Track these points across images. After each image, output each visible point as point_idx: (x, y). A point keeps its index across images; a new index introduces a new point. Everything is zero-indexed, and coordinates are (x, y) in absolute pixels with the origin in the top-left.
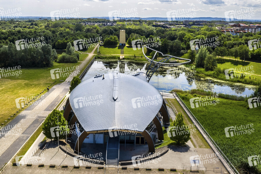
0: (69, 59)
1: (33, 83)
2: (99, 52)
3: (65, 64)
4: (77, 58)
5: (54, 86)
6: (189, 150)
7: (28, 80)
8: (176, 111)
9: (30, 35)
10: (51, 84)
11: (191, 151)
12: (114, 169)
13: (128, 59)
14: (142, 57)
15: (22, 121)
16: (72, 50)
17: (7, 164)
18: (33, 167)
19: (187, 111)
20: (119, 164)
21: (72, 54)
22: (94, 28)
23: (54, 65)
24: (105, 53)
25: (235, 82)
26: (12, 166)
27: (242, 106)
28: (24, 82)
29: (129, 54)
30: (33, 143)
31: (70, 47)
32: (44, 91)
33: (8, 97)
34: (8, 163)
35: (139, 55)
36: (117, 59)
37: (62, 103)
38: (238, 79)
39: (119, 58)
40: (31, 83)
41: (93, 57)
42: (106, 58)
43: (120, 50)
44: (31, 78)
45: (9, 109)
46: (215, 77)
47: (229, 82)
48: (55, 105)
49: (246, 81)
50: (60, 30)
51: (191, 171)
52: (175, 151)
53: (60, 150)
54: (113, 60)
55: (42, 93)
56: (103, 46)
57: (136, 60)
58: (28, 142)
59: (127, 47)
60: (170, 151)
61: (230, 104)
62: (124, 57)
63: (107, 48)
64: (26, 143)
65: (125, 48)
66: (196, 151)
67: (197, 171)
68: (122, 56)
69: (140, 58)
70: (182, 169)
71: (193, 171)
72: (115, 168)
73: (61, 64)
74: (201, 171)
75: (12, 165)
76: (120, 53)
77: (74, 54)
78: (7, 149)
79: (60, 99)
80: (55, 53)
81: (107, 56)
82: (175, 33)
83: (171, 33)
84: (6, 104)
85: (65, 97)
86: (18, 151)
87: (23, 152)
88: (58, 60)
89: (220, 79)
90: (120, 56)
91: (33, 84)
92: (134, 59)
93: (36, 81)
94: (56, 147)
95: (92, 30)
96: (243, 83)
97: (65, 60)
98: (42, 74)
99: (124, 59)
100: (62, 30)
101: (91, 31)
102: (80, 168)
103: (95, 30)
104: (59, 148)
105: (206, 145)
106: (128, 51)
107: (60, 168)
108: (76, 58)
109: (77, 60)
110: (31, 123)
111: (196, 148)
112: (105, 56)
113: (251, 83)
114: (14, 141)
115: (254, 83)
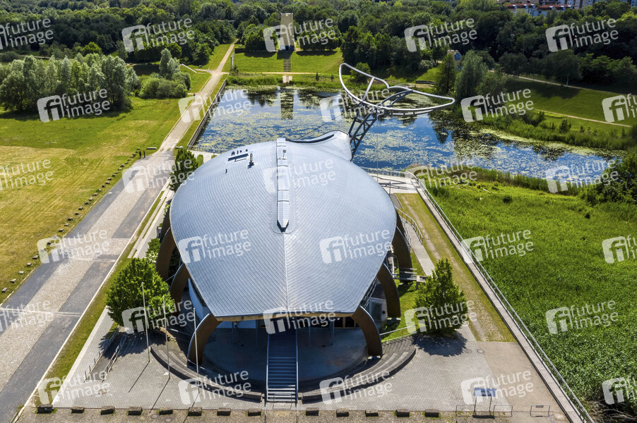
0: (167, 89)
1: (86, 157)
2: (235, 68)
3: (160, 101)
4: (186, 87)
5: (135, 164)
6: (465, 348)
7: (74, 148)
8: (424, 231)
9: (77, 29)
10: (126, 157)
11: (469, 352)
12: (287, 414)
13: (302, 83)
14: (332, 78)
15: (61, 270)
16: (173, 66)
17: (23, 408)
18: (87, 415)
19: (448, 231)
20: (300, 399)
21: (173, 77)
22: (220, 5)
23: (132, 105)
24: (249, 68)
25: (548, 140)
26: (36, 415)
27: (573, 209)
28: (64, 153)
29: (302, 70)
30: (86, 339)
31: (167, 60)
32: (110, 179)
33: (27, 198)
34: (25, 405)
35: (326, 72)
36: (275, 84)
37: (153, 215)
38: (556, 133)
39: (281, 81)
40: (81, 157)
41: (221, 80)
42: (250, 82)
43: (282, 61)
44: (81, 143)
45: (28, 235)
46: (502, 129)
47: (535, 141)
48: (139, 219)
49: (572, 138)
50: (144, 13)
51: (475, 416)
52: (431, 354)
53: (153, 359)
54: (266, 88)
55: (107, 186)
56: (243, 54)
57: (320, 87)
58: (75, 336)
59: (298, 53)
60: (421, 354)
61: (546, 205)
62: (291, 79)
63: (252, 57)
64: (70, 338)
65: (294, 56)
66: (481, 351)
67: (488, 414)
68: (288, 76)
69: (328, 81)
70: (454, 409)
71: (480, 414)
72: (289, 410)
73: (150, 102)
74: (499, 412)
75: (36, 410)
76: (282, 67)
77: (178, 76)
78: (23, 358)
79: (149, 201)
80: (133, 77)
81: (253, 77)
82: (406, 16)
83: (397, 17)
84: (21, 221)
85: (160, 196)
86: (50, 366)
87: (63, 369)
88: (141, 93)
89: (513, 133)
90: (282, 75)
91: (87, 160)
92: (314, 84)
93: (93, 150)
94: (142, 351)
95: (215, 9)
96: (567, 143)
97: (158, 93)
98: (107, 131)
99: (291, 83)
100: (148, 13)
101: (214, 11)
102: (203, 415)
103: (222, 10)
104: (151, 355)
105: (503, 331)
106: (301, 64)
107: (154, 416)
108: (182, 85)
109: (186, 90)
110: (81, 275)
111: (480, 343)
112: (248, 78)
113: (585, 144)
114: (40, 333)
115: (592, 143)
